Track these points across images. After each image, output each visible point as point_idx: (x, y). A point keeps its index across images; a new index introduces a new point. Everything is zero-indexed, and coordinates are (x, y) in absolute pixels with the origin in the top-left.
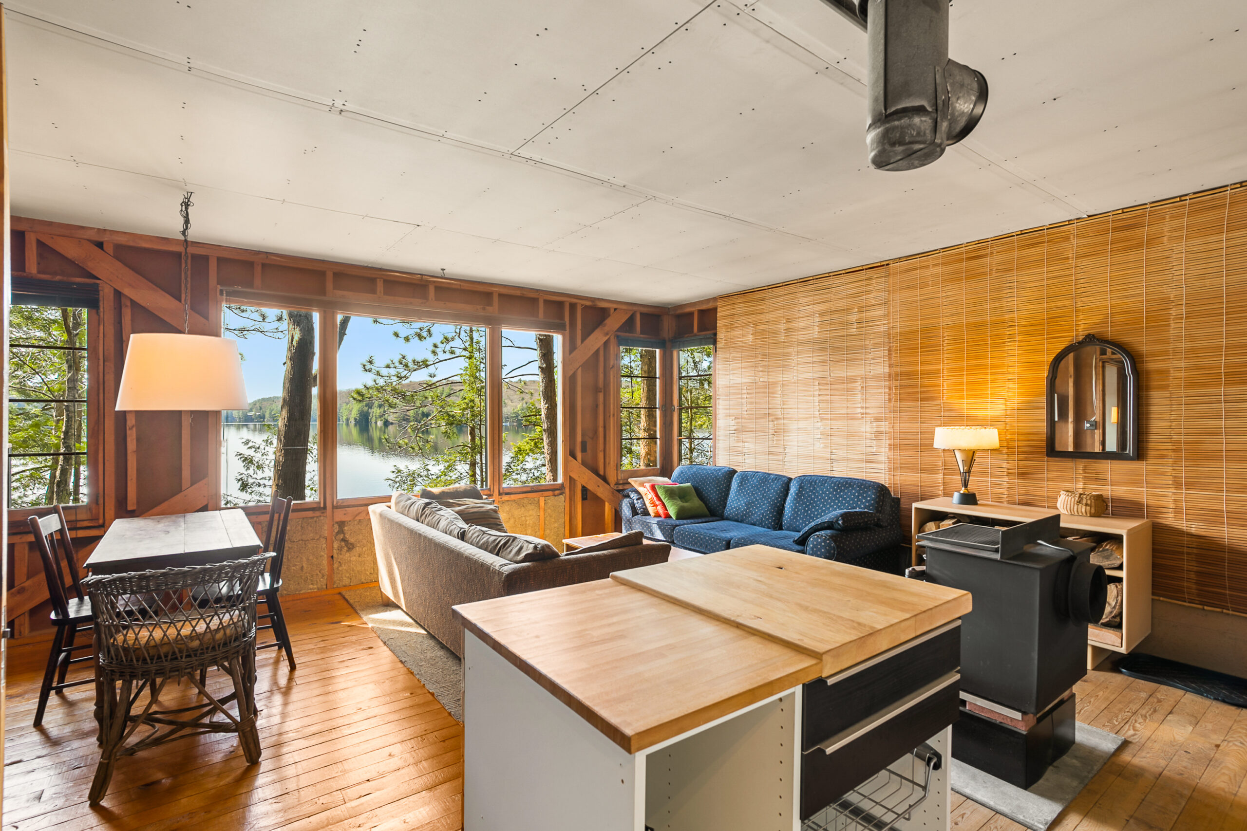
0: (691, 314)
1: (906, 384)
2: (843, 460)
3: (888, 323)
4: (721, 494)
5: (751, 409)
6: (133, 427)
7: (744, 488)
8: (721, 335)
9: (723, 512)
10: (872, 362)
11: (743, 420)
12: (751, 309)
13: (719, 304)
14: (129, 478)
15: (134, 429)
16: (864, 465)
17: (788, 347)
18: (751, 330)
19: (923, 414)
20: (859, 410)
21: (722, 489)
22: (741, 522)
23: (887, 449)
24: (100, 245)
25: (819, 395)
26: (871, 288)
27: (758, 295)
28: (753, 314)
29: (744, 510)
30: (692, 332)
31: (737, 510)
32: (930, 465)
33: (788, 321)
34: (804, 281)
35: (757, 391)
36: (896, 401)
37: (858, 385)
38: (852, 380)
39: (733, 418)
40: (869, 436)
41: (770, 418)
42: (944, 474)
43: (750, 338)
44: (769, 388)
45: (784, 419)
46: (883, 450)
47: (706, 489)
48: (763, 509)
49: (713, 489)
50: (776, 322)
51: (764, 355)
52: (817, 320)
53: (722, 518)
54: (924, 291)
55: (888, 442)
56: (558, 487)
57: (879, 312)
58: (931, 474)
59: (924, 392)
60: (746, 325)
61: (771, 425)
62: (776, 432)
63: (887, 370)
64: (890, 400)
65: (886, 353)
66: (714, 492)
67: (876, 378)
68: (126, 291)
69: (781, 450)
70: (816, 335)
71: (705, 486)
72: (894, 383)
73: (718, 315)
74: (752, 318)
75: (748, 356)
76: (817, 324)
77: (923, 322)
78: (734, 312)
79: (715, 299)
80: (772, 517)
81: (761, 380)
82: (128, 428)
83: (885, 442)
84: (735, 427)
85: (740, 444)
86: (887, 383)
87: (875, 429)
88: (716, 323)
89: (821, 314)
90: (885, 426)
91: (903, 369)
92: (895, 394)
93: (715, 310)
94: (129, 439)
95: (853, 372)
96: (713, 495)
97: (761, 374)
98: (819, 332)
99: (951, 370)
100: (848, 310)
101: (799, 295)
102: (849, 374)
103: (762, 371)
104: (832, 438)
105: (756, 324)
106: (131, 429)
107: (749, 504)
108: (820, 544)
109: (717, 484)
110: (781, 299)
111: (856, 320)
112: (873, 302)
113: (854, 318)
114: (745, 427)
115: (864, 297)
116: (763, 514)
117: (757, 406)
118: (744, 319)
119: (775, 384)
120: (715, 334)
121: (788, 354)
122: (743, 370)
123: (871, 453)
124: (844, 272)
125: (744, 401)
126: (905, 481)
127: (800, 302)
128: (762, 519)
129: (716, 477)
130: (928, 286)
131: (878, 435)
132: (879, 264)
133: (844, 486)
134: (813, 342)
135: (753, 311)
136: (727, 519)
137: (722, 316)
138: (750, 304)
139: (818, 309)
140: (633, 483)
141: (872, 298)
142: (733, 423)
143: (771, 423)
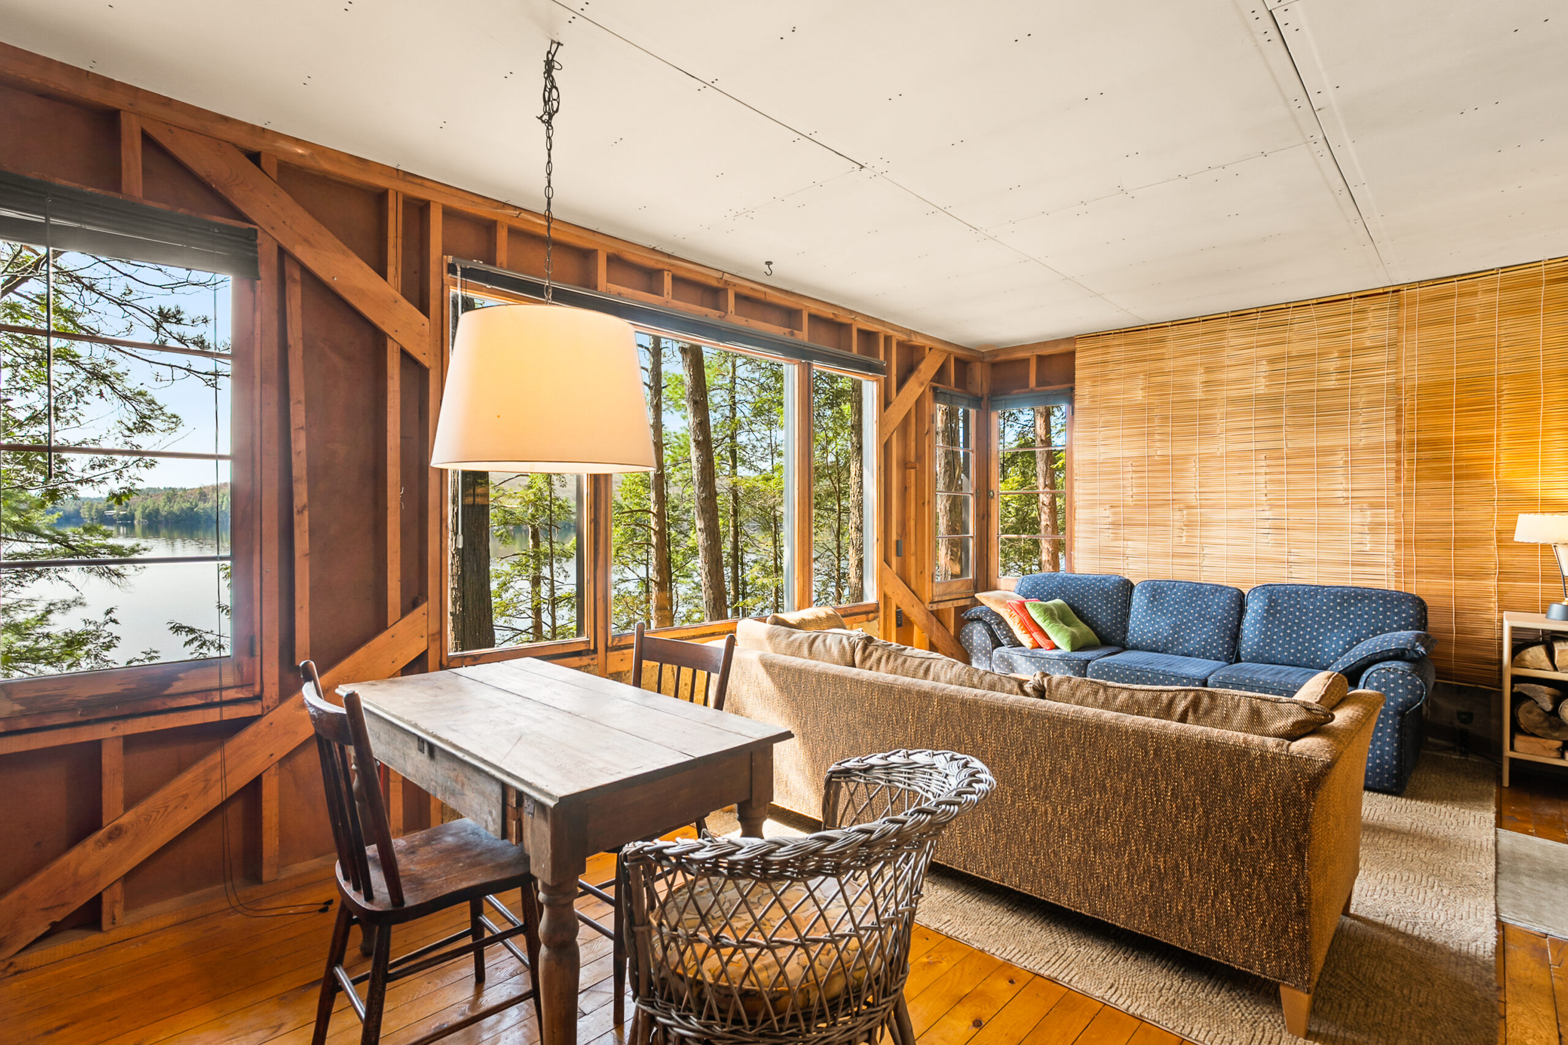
0: (1026, 361)
1: (1428, 456)
2: (1309, 563)
3: (1396, 373)
4: (1116, 613)
5: (1138, 494)
6: (304, 507)
7: (1162, 604)
8: (1083, 389)
9: (1124, 639)
10: (1364, 426)
11: (1126, 510)
12: (1138, 354)
13: (1078, 346)
14: (297, 606)
15: (306, 513)
16: (1350, 569)
17: (1213, 406)
18: (1140, 382)
19: (1459, 498)
20: (1339, 494)
21: (1115, 606)
22: (1162, 652)
23: (1392, 547)
24: (255, 157)
25: (1266, 474)
26: (1364, 324)
27: (1150, 335)
28: (1146, 361)
29: (1170, 635)
30: (1027, 386)
31: (1155, 636)
32: (1472, 567)
33: (1209, 370)
34: (1240, 315)
35: (1151, 468)
36: (1410, 479)
37: (1339, 458)
38: (1331, 451)
39: (1107, 507)
40: (1359, 528)
41: (1176, 506)
42: (1499, 580)
43: (1139, 395)
44: (1173, 465)
45: (1201, 507)
46: (1385, 548)
47: (1090, 606)
48: (1205, 633)
49: (1100, 607)
50: (1188, 370)
51: (1165, 418)
52: (1264, 368)
53: (1124, 647)
54: (1464, 327)
55: (1393, 537)
56: (873, 609)
57: (1382, 357)
58: (1473, 579)
59: (1462, 467)
60: (1132, 375)
61: (1178, 516)
62: (1189, 525)
63: (1393, 437)
64: (1398, 479)
65: (1393, 414)
66: (1106, 611)
67: (1375, 448)
68: (300, 251)
69: (1197, 550)
70: (1262, 390)
71: (1086, 603)
72: (1404, 456)
73: (1077, 362)
74: (1147, 366)
75: (1134, 420)
76: (1264, 374)
77: (1461, 371)
78: (1108, 357)
79: (1072, 340)
80: (1224, 643)
81: (1159, 453)
82: (295, 510)
83: (1389, 538)
84: (1110, 520)
85: (1121, 543)
86: (1394, 456)
87: (1369, 520)
88: (1074, 374)
89: (1272, 361)
90: (1386, 516)
91: (1422, 436)
92: (1410, 471)
93: (1072, 354)
94: (297, 532)
95: (1327, 441)
96: (1104, 616)
97: (1158, 444)
98: (1266, 386)
99: (1511, 437)
100: (1322, 355)
101: (1229, 334)
102: (1320, 444)
103: (1161, 441)
104: (1291, 532)
105: (1149, 375)
106: (300, 512)
107: (1175, 627)
108: (1394, 681)
109: (1106, 598)
110: (1194, 340)
111: (1337, 368)
112: (1368, 344)
113: (1332, 366)
114: (1128, 519)
115: (1351, 337)
116: (1205, 640)
117: (1152, 490)
118: (1125, 368)
119: (1185, 458)
120: (1072, 389)
121: (1211, 417)
122: (1125, 439)
123: (1362, 553)
124: (1315, 302)
125: (1128, 483)
126: (1427, 590)
127: (1231, 344)
128: (1204, 647)
129: (1102, 589)
130: (1474, 319)
131: (1375, 527)
132: (1381, 291)
133: (1355, 598)
134: (1259, 399)
135: (1146, 356)
136: (1135, 648)
137: (1081, 364)
138: (1138, 347)
139: (1267, 353)
140: (983, 601)
141: (1367, 338)
142: (1107, 513)
143: (1179, 513)
